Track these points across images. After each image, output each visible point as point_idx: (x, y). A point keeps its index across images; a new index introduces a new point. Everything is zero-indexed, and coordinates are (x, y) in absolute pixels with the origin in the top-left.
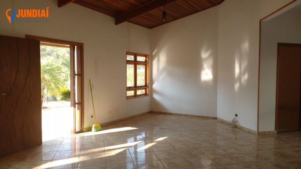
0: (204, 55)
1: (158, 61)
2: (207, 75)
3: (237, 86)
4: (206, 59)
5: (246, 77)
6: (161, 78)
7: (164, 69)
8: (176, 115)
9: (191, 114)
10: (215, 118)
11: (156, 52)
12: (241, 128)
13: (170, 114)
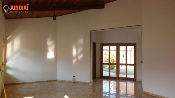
0: (49, 43)
1: (13, 44)
2: (51, 55)
3: (74, 61)
4: (50, 46)
5: (82, 56)
6: (14, 58)
7: (18, 51)
8: (28, 83)
9: (40, 81)
10: (56, 81)
11: (10, 38)
12: (78, 83)
13: (23, 83)
